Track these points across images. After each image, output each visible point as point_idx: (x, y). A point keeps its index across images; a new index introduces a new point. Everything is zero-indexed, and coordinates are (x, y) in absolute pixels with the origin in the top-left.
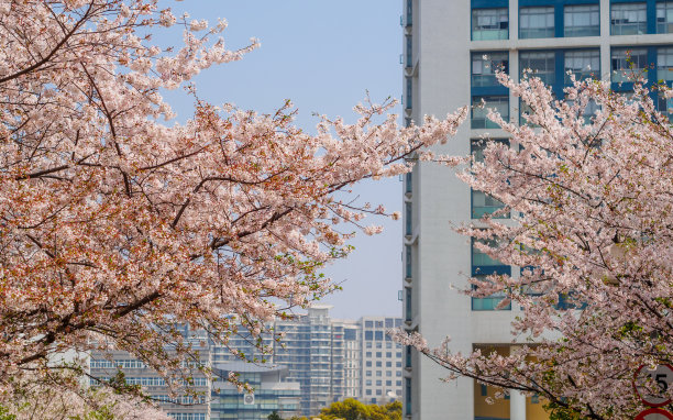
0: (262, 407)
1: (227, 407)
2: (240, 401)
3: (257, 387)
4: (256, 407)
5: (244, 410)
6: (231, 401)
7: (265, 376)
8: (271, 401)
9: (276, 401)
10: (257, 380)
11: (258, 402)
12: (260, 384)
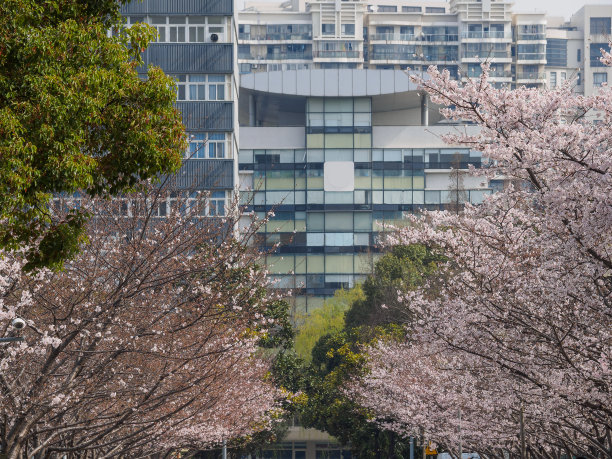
0: (377, 199)
1: (273, 199)
2: (312, 183)
3: (361, 140)
4: (360, 199)
5: (321, 209)
6: (287, 183)
7: (385, 108)
8: (402, 181)
9: (418, 182)
10: (363, 120)
11: (365, 183)
12: (368, 130)
